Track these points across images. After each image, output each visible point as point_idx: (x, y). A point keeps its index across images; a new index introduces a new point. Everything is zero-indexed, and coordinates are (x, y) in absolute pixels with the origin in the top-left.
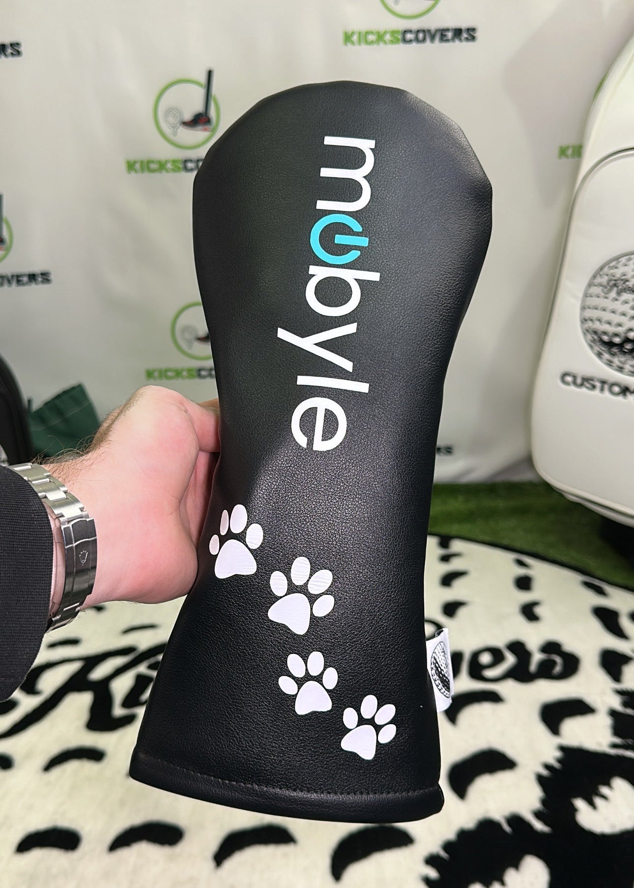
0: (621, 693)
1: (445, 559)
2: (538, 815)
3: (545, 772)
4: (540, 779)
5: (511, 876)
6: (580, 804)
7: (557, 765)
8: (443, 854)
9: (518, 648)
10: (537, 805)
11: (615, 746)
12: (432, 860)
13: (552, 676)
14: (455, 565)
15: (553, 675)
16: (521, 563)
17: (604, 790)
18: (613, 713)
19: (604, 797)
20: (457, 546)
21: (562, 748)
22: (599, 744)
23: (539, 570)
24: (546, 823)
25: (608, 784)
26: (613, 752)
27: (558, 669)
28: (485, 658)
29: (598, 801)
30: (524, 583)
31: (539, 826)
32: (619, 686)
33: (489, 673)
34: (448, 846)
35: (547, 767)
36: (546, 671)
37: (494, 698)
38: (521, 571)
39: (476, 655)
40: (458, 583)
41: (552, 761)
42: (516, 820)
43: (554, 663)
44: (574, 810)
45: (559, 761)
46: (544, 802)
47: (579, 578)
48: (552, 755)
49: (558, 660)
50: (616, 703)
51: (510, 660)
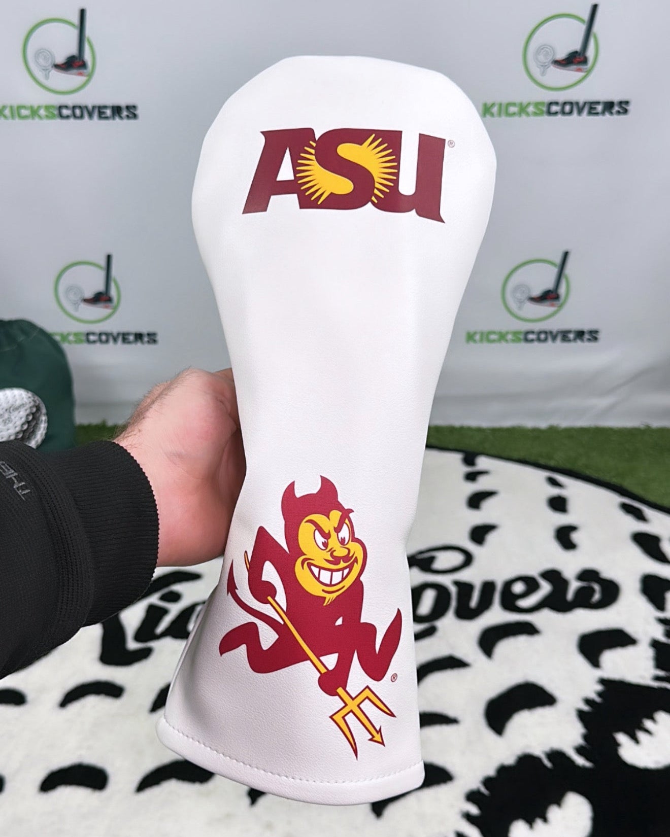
0: (663, 621)
1: (471, 477)
2: (580, 750)
3: (586, 708)
4: (581, 715)
5: (553, 812)
6: (622, 738)
7: (598, 699)
8: (483, 790)
9: (553, 576)
10: (580, 741)
11: (657, 678)
12: (472, 797)
13: (590, 604)
14: (482, 484)
15: (591, 602)
16: (553, 482)
17: (648, 724)
18: (655, 644)
19: (647, 731)
20: (483, 462)
21: (603, 681)
22: (642, 677)
23: (574, 489)
24: (588, 758)
25: (652, 718)
26: (656, 684)
27: (597, 597)
28: (518, 588)
29: (641, 735)
30: (558, 504)
31: (580, 761)
32: (661, 615)
33: (524, 603)
34: (487, 782)
35: (588, 702)
36: (583, 600)
37: (529, 629)
38: (555, 491)
39: (508, 584)
40: (487, 504)
41: (593, 696)
42: (556, 756)
43: (593, 591)
44: (617, 745)
45: (600, 694)
46: (585, 737)
47: (616, 499)
48: (592, 690)
49: (597, 587)
50: (658, 632)
51: (546, 588)
